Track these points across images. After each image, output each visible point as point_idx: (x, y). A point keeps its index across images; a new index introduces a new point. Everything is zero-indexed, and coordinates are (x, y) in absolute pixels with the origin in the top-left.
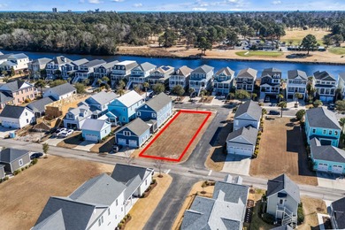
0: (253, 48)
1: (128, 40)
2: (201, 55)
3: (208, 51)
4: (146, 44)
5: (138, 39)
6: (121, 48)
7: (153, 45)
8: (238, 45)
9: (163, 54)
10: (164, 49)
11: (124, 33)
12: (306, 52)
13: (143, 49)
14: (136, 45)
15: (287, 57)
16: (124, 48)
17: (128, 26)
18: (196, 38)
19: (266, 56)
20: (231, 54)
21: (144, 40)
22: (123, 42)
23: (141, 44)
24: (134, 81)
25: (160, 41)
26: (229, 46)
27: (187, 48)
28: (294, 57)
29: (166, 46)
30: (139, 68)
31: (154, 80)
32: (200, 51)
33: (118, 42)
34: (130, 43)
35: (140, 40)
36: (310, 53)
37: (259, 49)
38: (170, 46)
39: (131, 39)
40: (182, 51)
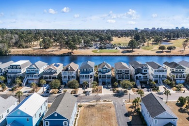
0: (101, 48)
1: (17, 45)
2: (70, 53)
3: (75, 50)
4: (30, 47)
5: (24, 44)
6: (12, 50)
7: (35, 48)
8: (90, 46)
9: (44, 53)
10: (44, 50)
11: (14, 41)
13: (29, 50)
14: (23, 48)
15: (122, 52)
16: (14, 51)
17: (17, 36)
18: (65, 42)
19: (110, 52)
20: (89, 51)
21: (28, 44)
22: (13, 46)
23: (27, 47)
24: (30, 78)
25: (40, 45)
27: (60, 49)
28: (126, 53)
29: (45, 48)
30: (34, 66)
31: (48, 76)
32: (70, 51)
33: (9, 46)
34: (19, 47)
35: (26, 44)
37: (104, 48)
38: (48, 48)
39: (19, 44)
40: (57, 50)
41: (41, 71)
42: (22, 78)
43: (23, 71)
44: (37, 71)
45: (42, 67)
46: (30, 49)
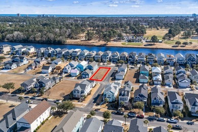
0: (130, 41)
2: (106, 44)
3: (109, 43)
5: (74, 36)
6: (67, 41)
7: (82, 39)
8: (123, 39)
9: (88, 44)
11: (67, 33)
12: (153, 43)
14: (74, 39)
15: (145, 45)
16: (69, 41)
17: (70, 30)
19: (135, 45)
20: (119, 44)
22: (67, 38)
23: (76, 39)
24: (81, 57)
25: (85, 37)
26: (119, 40)
27: (99, 41)
29: (88, 40)
30: (83, 52)
31: (89, 56)
34: (71, 38)
35: (76, 37)
36: (155, 43)
37: (132, 41)
38: (91, 40)
39: (71, 36)
40: (96, 42)
41: (86, 54)
42: (78, 57)
43: (78, 54)
44: (84, 54)
45: (86, 52)
46: (78, 40)
